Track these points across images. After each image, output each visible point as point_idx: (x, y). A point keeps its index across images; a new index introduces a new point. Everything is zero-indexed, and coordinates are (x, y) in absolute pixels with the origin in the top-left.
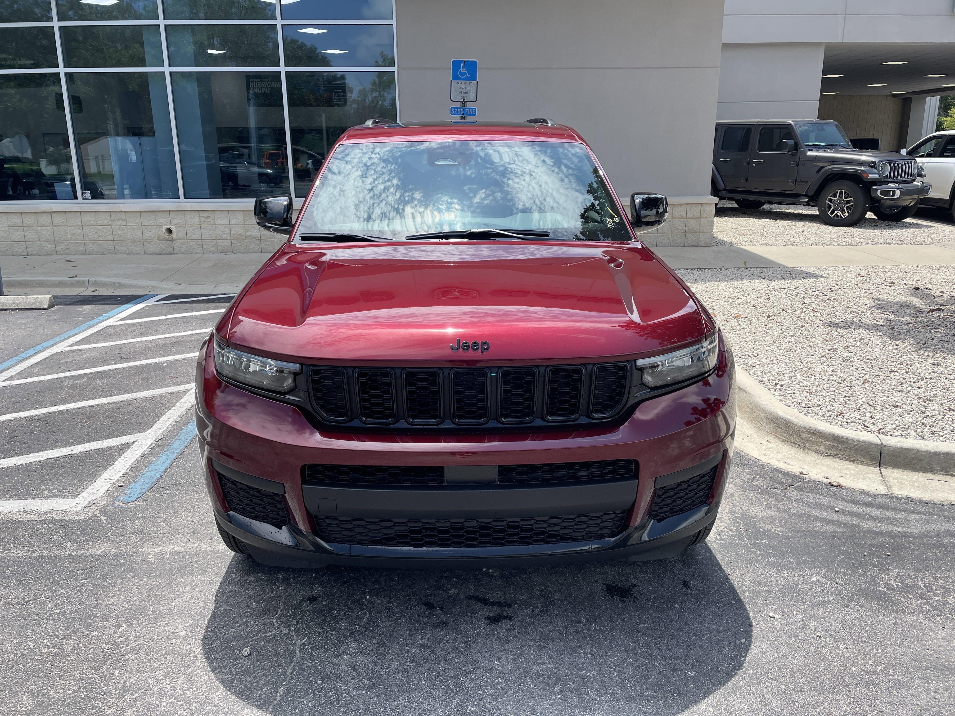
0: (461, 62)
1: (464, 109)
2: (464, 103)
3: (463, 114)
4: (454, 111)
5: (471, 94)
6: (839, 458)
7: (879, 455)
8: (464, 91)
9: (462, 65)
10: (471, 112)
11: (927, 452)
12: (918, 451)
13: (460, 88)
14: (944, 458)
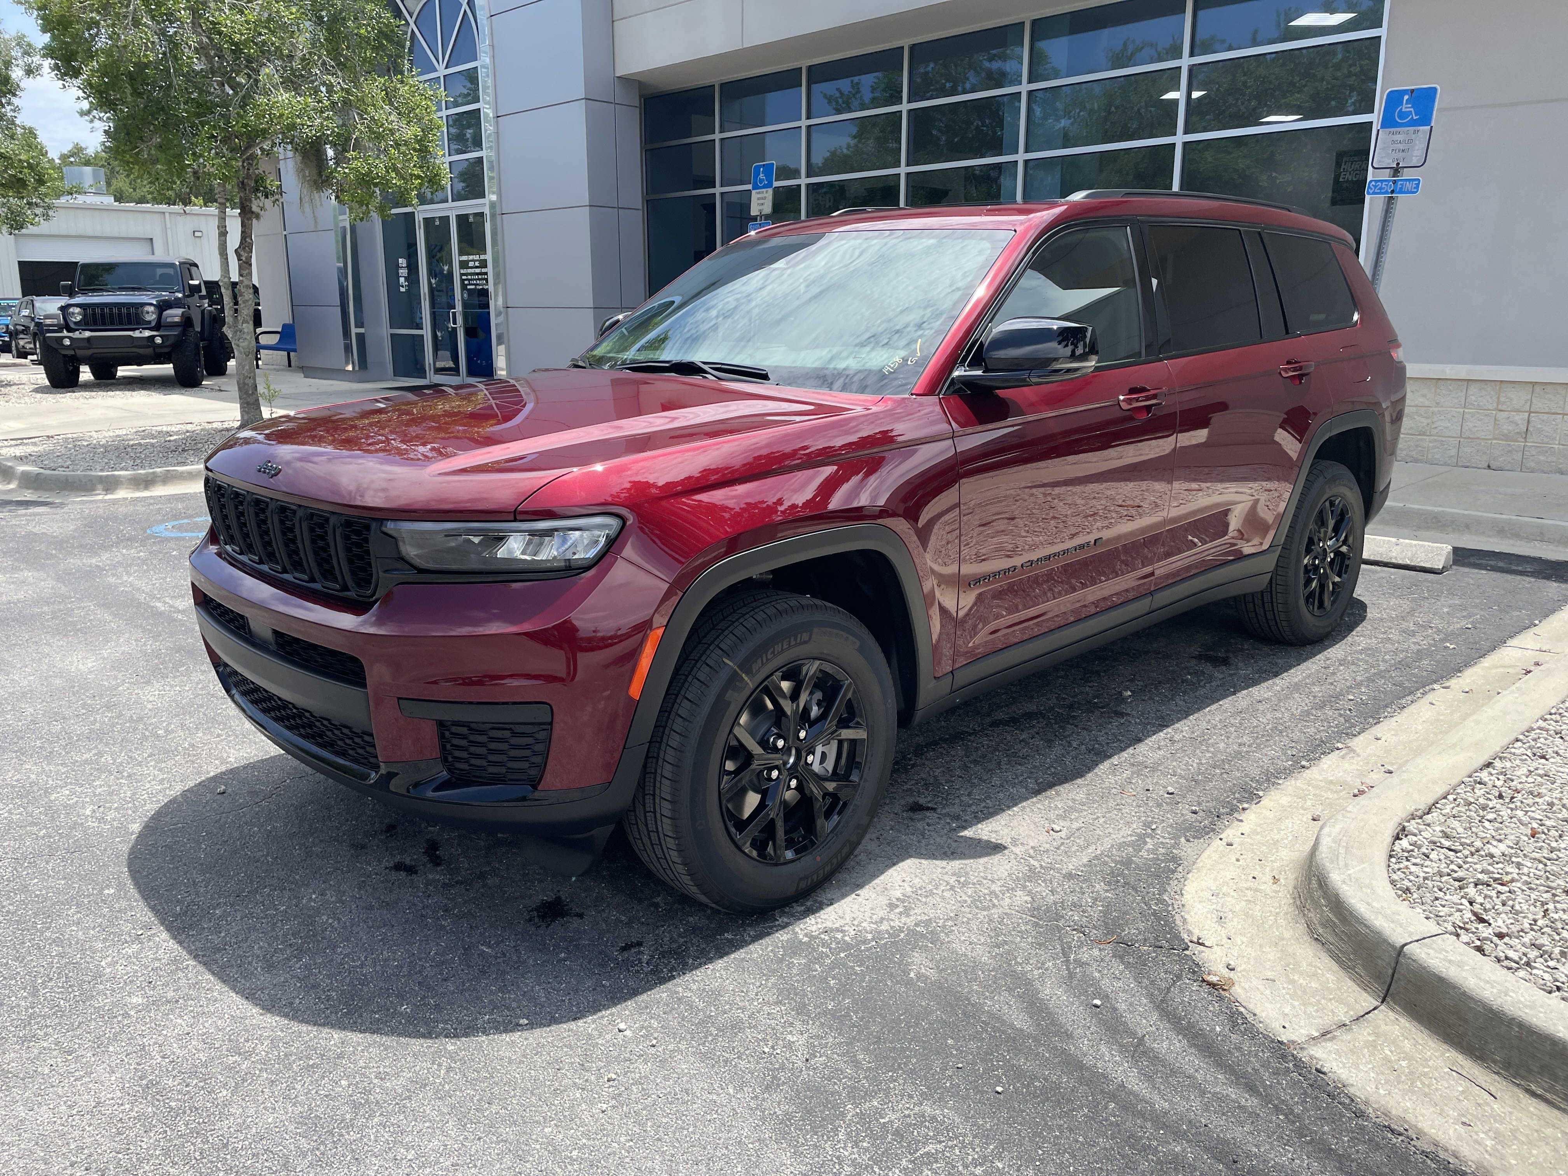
0: (1405, 92)
1: (1395, 182)
2: (1396, 171)
3: (1392, 192)
4: (1375, 186)
5: (1416, 153)
6: (1329, 951)
7: (1390, 971)
8: (1401, 147)
9: (1406, 97)
10: (1408, 186)
11: (1484, 1005)
12: (1464, 993)
13: (1394, 142)
14: (1520, 1038)
